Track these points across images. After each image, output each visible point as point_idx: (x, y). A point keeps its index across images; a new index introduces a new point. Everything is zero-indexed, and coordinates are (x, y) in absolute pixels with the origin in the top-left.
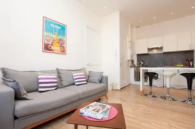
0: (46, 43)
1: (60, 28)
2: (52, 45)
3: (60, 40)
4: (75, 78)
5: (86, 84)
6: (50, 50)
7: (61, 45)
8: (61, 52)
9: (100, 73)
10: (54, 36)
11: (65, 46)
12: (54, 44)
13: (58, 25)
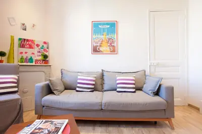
0: (95, 45)
1: (109, 26)
2: (100, 46)
3: (109, 39)
4: (118, 82)
5: (134, 92)
6: (99, 52)
7: (111, 44)
8: (111, 52)
9: (158, 79)
10: (102, 37)
11: (115, 45)
12: (102, 45)
13: (107, 24)
